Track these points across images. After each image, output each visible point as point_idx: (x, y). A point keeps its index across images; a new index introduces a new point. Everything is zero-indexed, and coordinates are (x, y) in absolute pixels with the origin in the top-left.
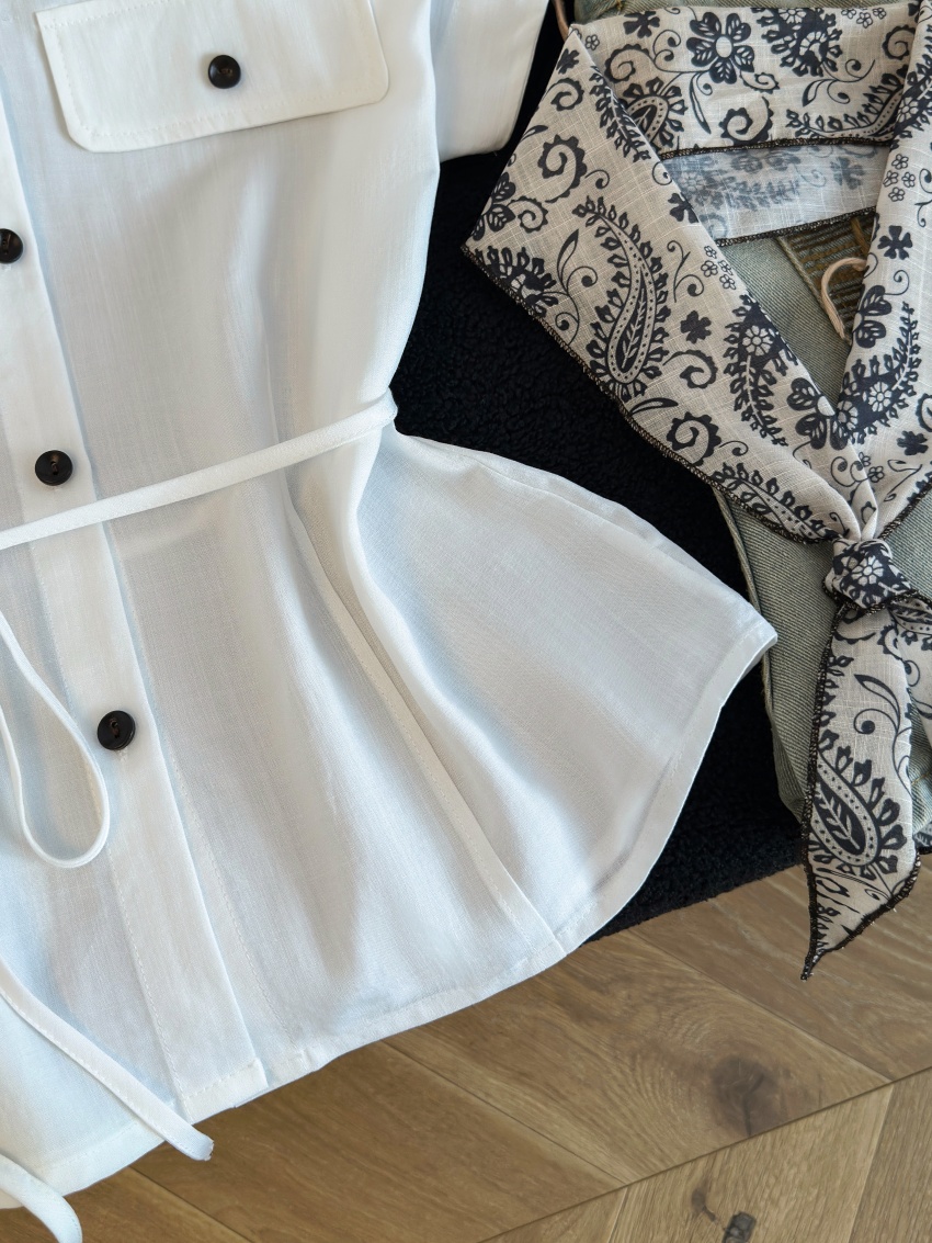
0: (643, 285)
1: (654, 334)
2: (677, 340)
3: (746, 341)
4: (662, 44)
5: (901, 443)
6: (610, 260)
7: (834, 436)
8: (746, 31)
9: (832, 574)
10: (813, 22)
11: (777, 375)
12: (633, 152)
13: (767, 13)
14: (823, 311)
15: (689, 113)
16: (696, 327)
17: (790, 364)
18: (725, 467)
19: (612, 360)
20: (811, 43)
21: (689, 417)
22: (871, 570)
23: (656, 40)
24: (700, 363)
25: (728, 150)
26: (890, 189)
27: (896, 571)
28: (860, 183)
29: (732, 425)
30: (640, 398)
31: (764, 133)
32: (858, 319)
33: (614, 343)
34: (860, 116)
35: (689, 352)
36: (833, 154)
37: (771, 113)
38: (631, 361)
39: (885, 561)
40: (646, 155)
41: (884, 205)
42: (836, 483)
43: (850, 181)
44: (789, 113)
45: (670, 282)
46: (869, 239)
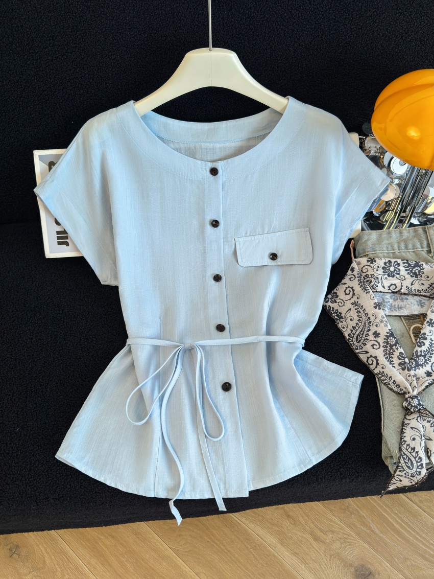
0: (365, 323)
1: (366, 335)
2: (371, 337)
3: (389, 340)
4: (376, 266)
5: (425, 373)
6: (358, 316)
7: (408, 368)
8: (399, 265)
9: (405, 402)
10: (417, 265)
11: (396, 350)
12: (366, 292)
13: (405, 261)
14: (410, 336)
15: (380, 284)
16: (376, 335)
17: (399, 348)
18: (380, 372)
19: (355, 340)
20: (416, 270)
21: (371, 356)
22: (415, 402)
23: (374, 265)
24: (376, 344)
25: (390, 293)
26: (431, 309)
27: (421, 403)
28: (424, 306)
29: (382, 360)
30: (361, 350)
31: (399, 291)
32: (418, 340)
33: (356, 335)
34: (426, 290)
35: (374, 340)
36: (418, 298)
37: (402, 286)
38: (360, 341)
39: (419, 400)
40: (369, 292)
41: (429, 313)
42: (407, 380)
43: (421, 305)
44: (407, 287)
45: (372, 323)
46: (424, 321)
